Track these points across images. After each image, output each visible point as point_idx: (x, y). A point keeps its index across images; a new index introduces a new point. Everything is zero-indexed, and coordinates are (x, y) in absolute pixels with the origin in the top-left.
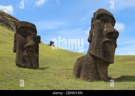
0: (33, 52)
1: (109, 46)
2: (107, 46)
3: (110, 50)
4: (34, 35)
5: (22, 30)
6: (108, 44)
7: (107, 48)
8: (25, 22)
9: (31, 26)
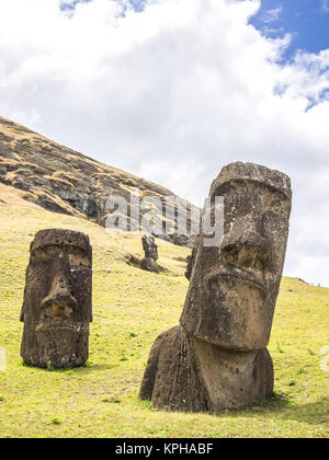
0: (66, 318)
1: (230, 293)
2: (221, 292)
3: (232, 304)
4: (81, 264)
5: (43, 255)
6: (223, 287)
7: (223, 298)
8: (54, 230)
9: (70, 241)
